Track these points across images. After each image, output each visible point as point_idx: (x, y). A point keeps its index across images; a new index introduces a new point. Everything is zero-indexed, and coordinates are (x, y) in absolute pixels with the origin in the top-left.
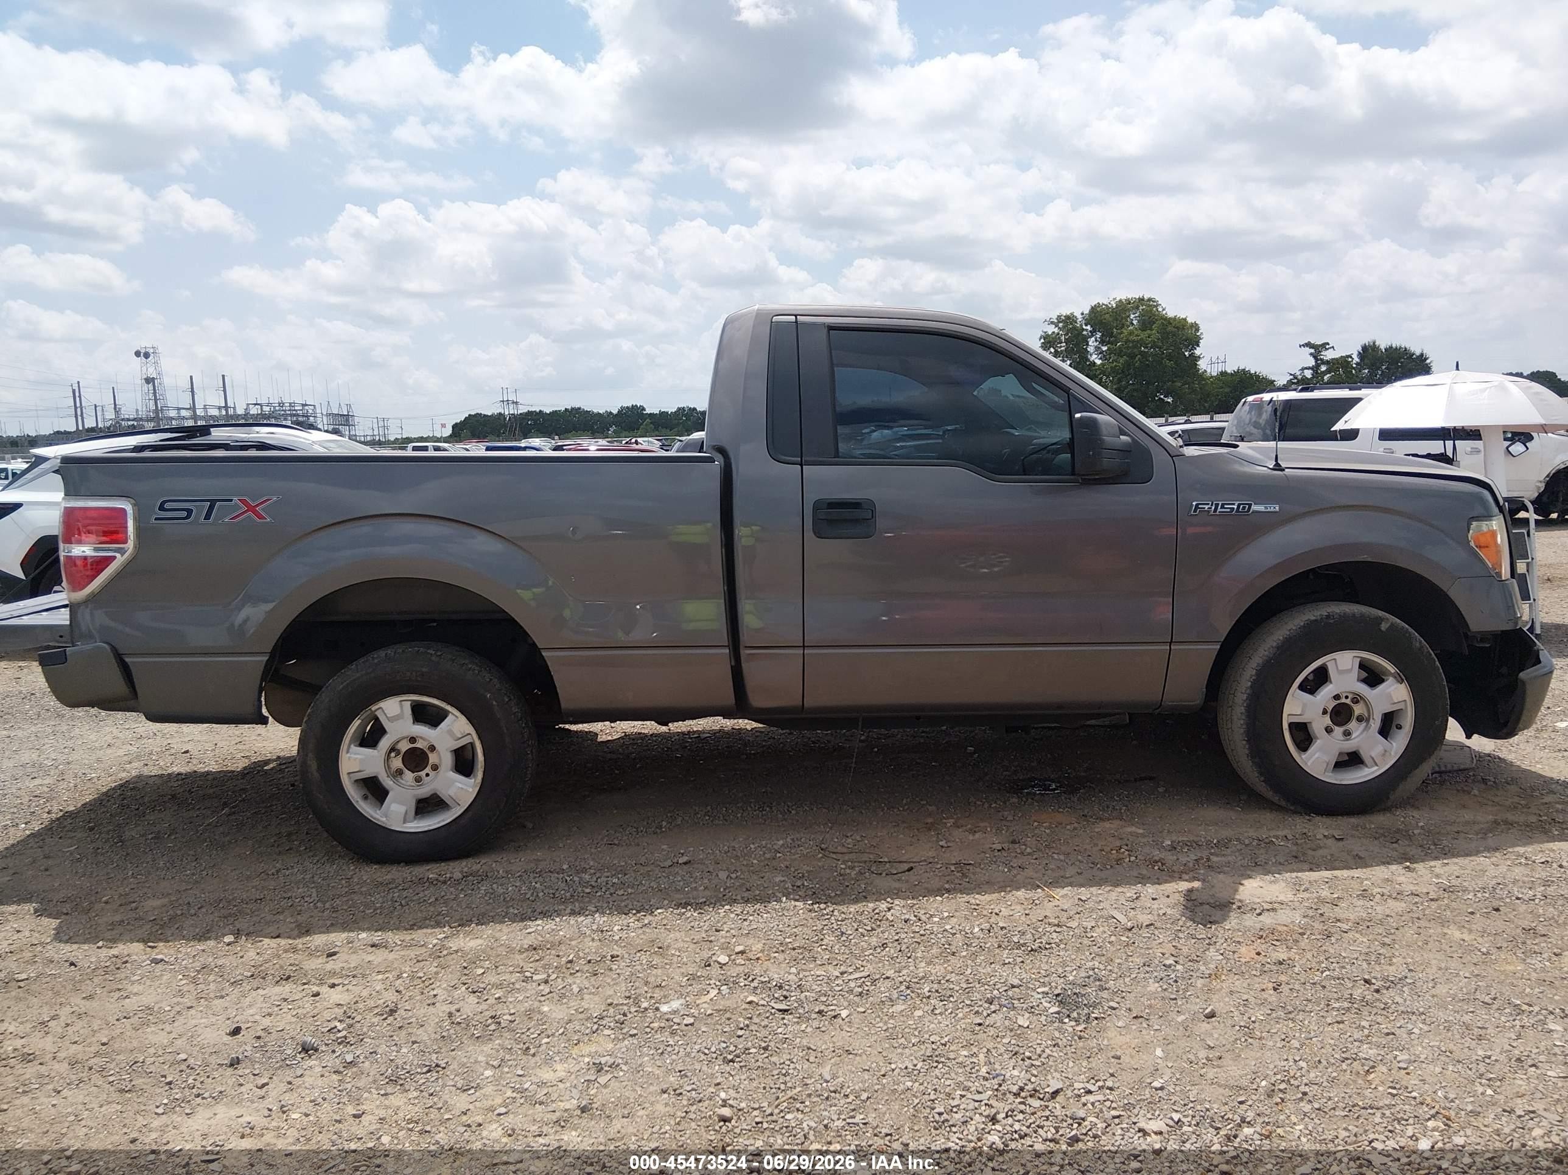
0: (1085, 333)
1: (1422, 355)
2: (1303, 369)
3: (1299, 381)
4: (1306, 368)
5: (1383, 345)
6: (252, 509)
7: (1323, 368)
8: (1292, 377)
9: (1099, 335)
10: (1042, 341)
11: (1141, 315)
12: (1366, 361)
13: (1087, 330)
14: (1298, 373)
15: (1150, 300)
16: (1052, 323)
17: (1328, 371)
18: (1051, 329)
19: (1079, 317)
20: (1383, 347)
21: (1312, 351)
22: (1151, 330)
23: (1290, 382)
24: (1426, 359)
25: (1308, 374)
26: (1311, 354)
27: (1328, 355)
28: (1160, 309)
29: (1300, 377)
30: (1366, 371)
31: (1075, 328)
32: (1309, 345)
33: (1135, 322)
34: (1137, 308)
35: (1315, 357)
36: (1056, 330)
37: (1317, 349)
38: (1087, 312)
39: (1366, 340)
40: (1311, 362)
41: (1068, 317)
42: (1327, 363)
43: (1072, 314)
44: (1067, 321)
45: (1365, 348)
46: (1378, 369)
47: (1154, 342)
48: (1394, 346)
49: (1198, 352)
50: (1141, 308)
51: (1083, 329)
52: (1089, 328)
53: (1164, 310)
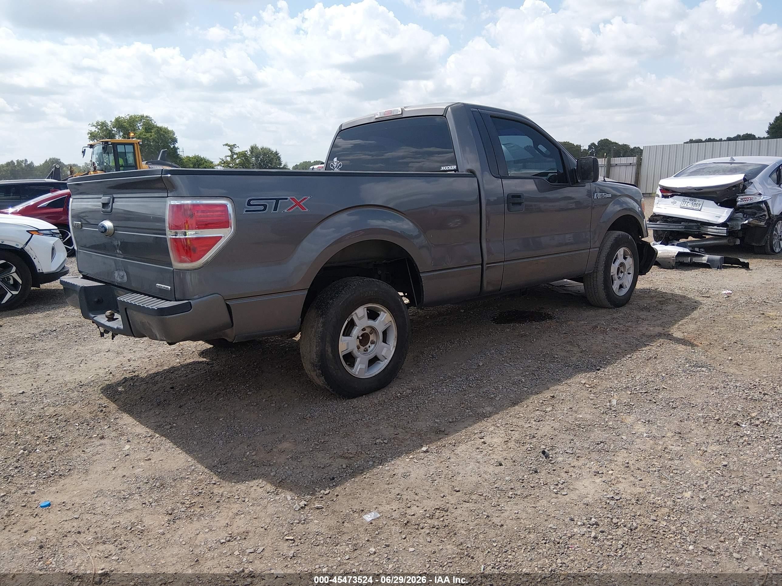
0: (113, 132)
1: (276, 152)
2: (226, 157)
3: (224, 163)
4: (227, 156)
5: (260, 146)
6: (298, 204)
7: (235, 156)
8: (221, 160)
9: (121, 134)
10: (89, 135)
11: (144, 125)
12: (253, 154)
13: (114, 131)
14: (224, 158)
15: (147, 117)
16: (94, 126)
17: (238, 158)
18: (93, 129)
19: (109, 124)
20: (260, 148)
21: (229, 148)
22: (151, 132)
23: (221, 162)
24: (278, 154)
25: (229, 159)
26: (229, 149)
27: (237, 150)
28: (153, 122)
29: (225, 160)
30: (254, 158)
31: (107, 129)
32: (226, 145)
33: (141, 128)
34: (141, 120)
35: (231, 151)
36: (97, 130)
37: (231, 147)
38: (113, 120)
39: (252, 144)
40: (230, 154)
41: (103, 123)
42: (237, 154)
43: (105, 121)
44: (103, 125)
45: (252, 148)
46: (259, 157)
47: (154, 139)
48: (264, 147)
49: (176, 146)
50: (143, 120)
51: (113, 130)
52: (115, 129)
53: (155, 122)
